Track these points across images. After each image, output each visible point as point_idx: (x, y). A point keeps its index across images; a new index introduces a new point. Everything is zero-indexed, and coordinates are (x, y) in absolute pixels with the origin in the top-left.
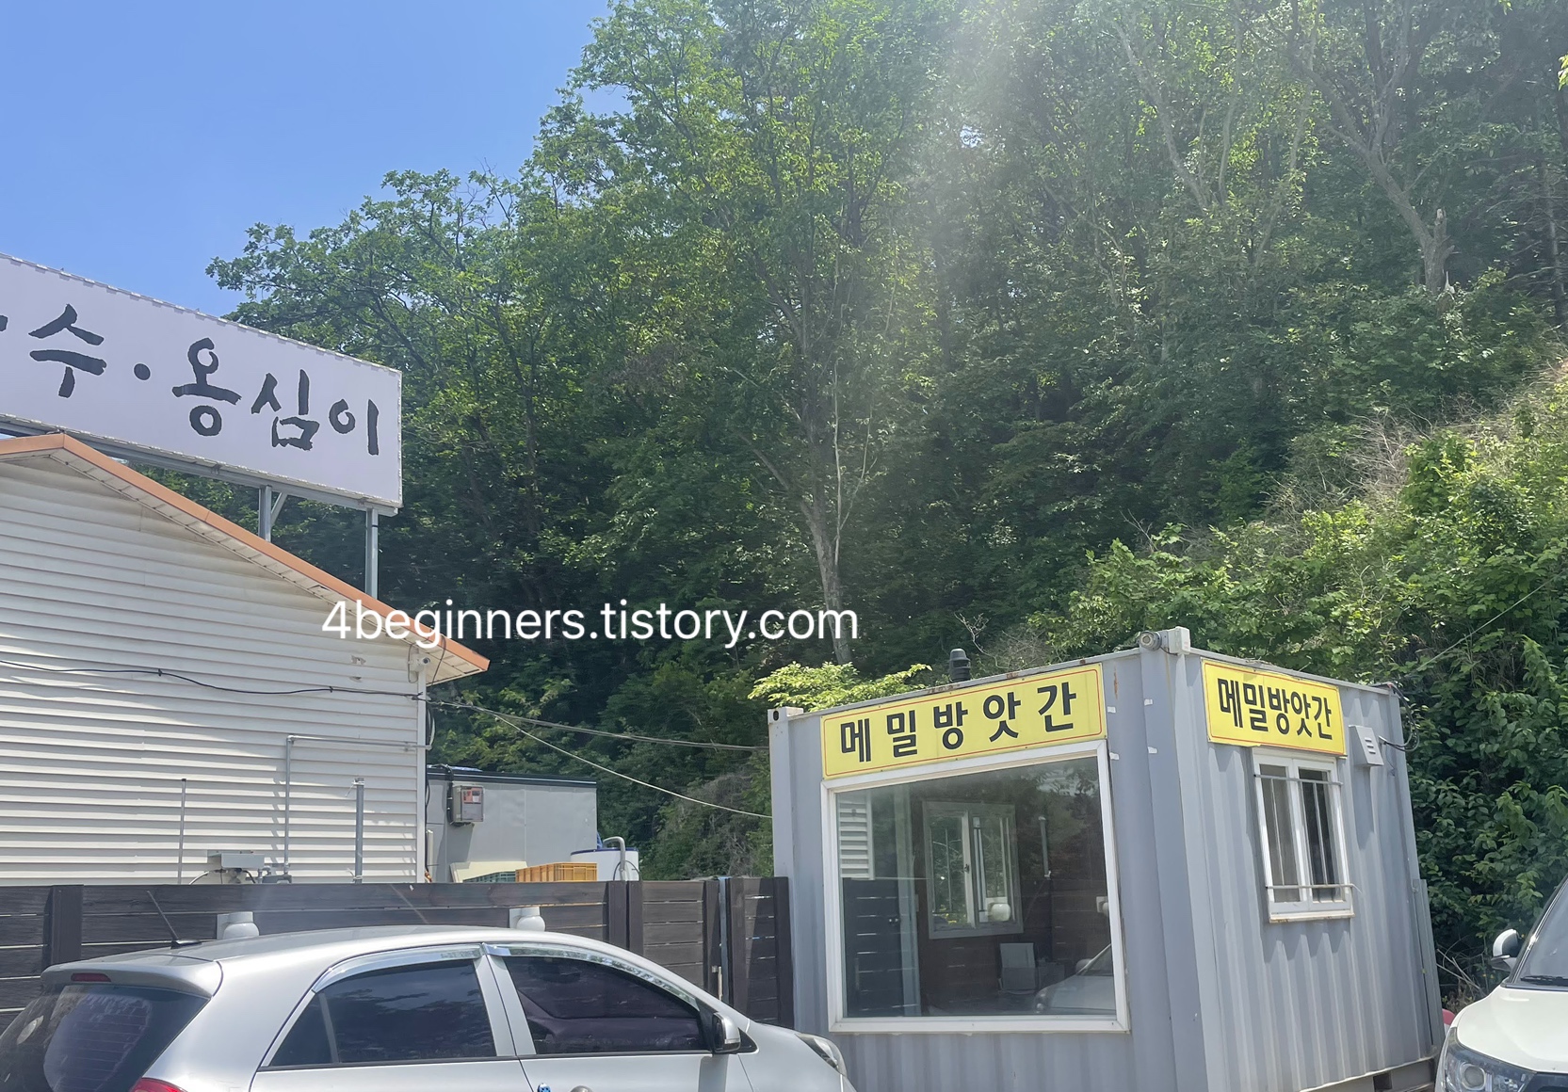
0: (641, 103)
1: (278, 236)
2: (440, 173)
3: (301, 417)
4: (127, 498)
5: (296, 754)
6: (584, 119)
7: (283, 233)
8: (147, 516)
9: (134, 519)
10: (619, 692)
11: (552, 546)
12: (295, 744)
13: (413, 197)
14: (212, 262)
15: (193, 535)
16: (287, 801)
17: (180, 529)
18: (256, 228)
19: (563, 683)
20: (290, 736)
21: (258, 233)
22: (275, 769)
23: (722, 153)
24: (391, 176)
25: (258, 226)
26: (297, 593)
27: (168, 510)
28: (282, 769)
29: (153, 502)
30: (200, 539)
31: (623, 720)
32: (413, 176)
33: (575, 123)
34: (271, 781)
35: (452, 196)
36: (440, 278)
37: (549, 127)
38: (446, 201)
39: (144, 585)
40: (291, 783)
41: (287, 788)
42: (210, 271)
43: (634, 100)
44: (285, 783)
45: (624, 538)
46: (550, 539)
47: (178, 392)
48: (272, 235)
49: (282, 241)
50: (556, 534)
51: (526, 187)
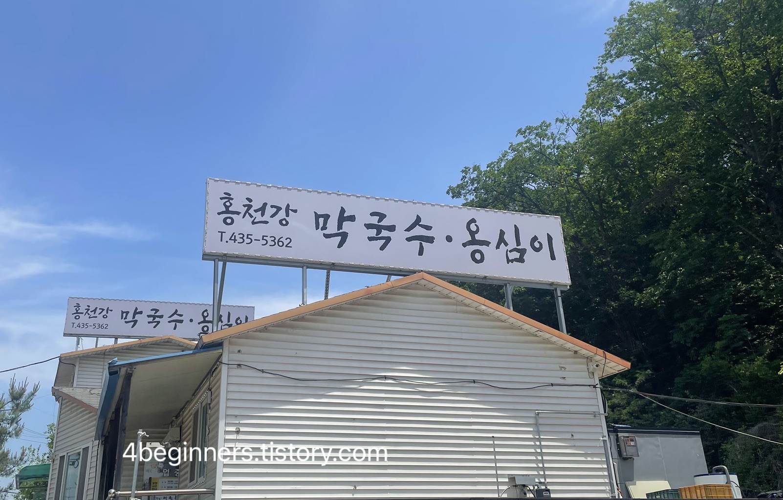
0: (637, 61)
1: (474, 170)
2: (542, 123)
3: (518, 247)
4: (449, 298)
5: (541, 421)
6: (609, 78)
7: (476, 168)
8: (459, 305)
9: (454, 307)
10: (681, 376)
11: (627, 297)
12: (539, 416)
13: (531, 137)
14: (448, 188)
15: (479, 312)
16: (541, 447)
17: (473, 310)
18: (464, 169)
19: (647, 372)
20: (537, 411)
21: (466, 171)
22: (532, 430)
23: (689, 72)
24: (519, 131)
25: (465, 168)
26: (529, 336)
27: (467, 301)
28: (536, 430)
29: (461, 298)
30: (482, 313)
31: (687, 392)
32: (529, 128)
33: (605, 81)
34: (531, 436)
35: (549, 133)
36: (549, 172)
37: (592, 87)
38: (546, 135)
39: (462, 339)
40: (541, 437)
41: (540, 440)
42: (448, 193)
43: (634, 61)
44: (538, 437)
45: (667, 287)
46: (625, 293)
47: (464, 245)
48: (471, 170)
49: (476, 172)
50: (628, 290)
51: (583, 118)
